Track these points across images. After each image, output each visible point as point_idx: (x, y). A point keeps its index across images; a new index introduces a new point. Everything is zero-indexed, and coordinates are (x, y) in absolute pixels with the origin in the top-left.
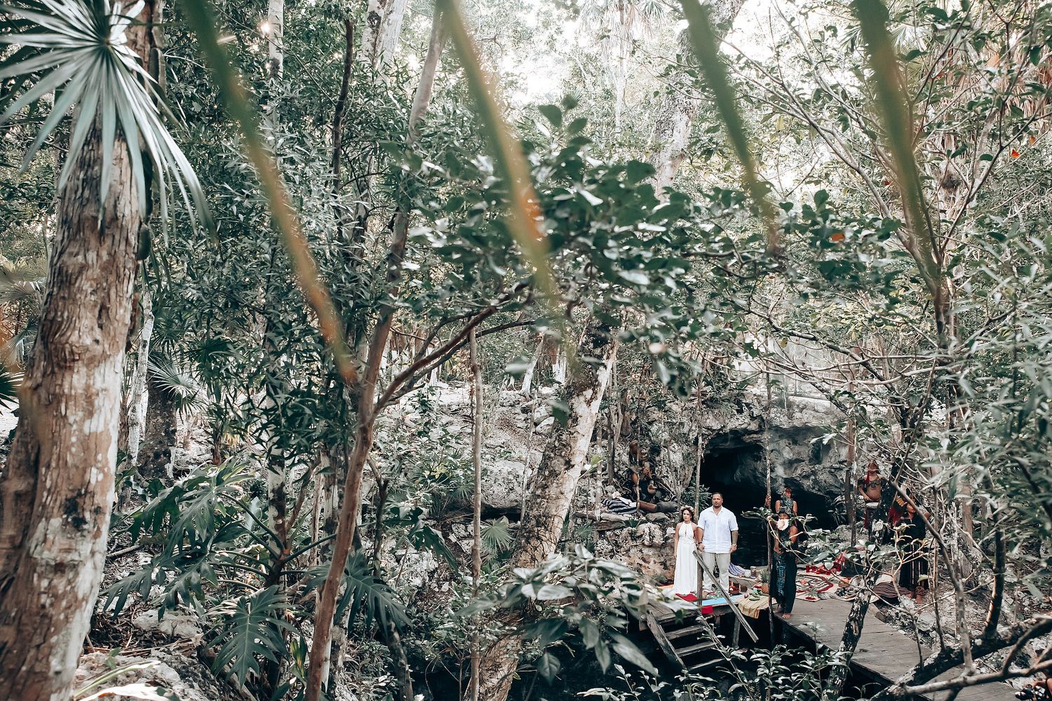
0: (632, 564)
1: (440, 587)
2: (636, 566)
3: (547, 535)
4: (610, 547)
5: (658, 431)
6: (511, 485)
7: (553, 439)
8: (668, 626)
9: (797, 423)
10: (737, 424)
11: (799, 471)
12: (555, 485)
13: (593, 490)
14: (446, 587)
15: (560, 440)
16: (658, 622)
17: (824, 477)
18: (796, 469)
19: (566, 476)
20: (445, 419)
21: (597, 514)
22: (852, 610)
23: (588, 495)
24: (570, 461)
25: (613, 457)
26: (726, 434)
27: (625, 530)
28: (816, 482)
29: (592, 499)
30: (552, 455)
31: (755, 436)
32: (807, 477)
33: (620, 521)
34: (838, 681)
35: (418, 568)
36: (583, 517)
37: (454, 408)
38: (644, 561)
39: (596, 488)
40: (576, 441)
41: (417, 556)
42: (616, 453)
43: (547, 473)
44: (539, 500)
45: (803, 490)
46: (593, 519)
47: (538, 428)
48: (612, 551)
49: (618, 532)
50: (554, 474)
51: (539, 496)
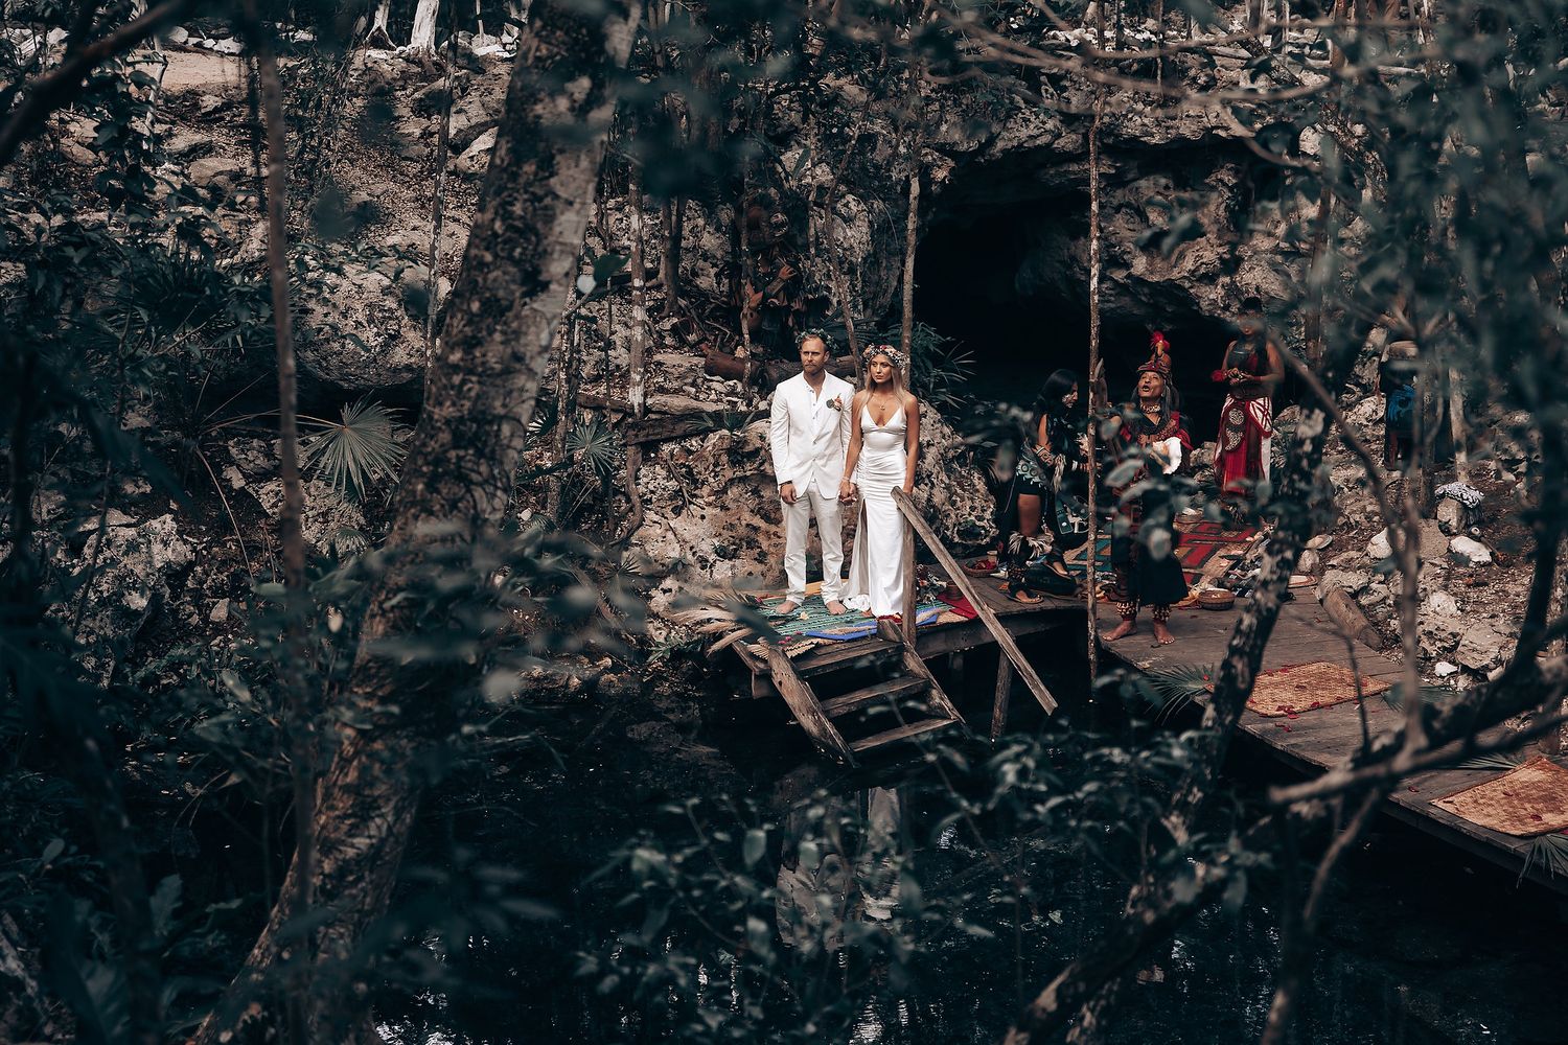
0: (731, 527)
1: (204, 610)
2: (742, 531)
3: (484, 469)
4: (673, 484)
5: (800, 163)
6: (392, 326)
7: (489, 215)
8: (827, 682)
9: (1188, 129)
10: (1024, 133)
11: (1189, 264)
12: (498, 337)
13: (621, 331)
14: (220, 612)
15: (507, 216)
16: (801, 675)
17: (1256, 277)
18: (1182, 256)
19: (526, 311)
20: (184, 139)
21: (635, 397)
22: (1238, 631)
23: (610, 345)
24: (537, 271)
25: (677, 238)
26: (994, 164)
27: (713, 438)
28: (1233, 291)
29: (620, 356)
30: (488, 257)
31: (1074, 167)
32: (1210, 279)
33: (697, 415)
34: (1197, 795)
35: (135, 565)
36: (597, 407)
37: (210, 102)
38: (767, 518)
39: (629, 325)
40: (550, 218)
41: (131, 532)
42: (687, 227)
43: (475, 306)
44: (457, 379)
45: (1197, 314)
46: (627, 411)
47: (463, 161)
48: (678, 493)
49: (694, 443)
50: (496, 309)
51: (455, 368)
